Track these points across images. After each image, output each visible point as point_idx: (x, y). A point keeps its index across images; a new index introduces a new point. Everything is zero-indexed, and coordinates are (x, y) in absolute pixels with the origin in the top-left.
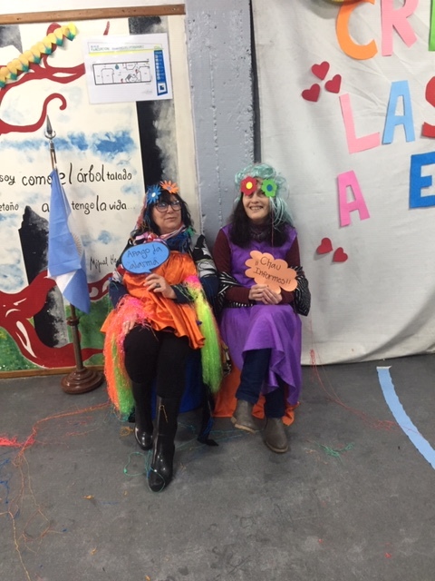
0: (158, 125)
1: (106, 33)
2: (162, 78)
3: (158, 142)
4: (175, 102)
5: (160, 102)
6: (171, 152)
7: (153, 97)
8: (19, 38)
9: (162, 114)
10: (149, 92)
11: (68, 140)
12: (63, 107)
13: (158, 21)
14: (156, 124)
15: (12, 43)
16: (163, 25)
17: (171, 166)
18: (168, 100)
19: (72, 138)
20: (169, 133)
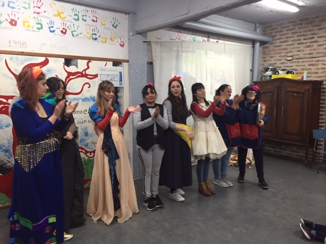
0: (119, 94)
1: (106, 65)
2: (121, 80)
3: (118, 100)
4: (125, 88)
5: (120, 87)
6: (122, 103)
7: (118, 86)
8: (77, 64)
9: (120, 91)
10: (117, 84)
11: (89, 98)
12: (89, 87)
13: (121, 64)
14: (118, 94)
15: (75, 65)
16: (122, 65)
17: (122, 108)
18: (122, 87)
19: (91, 97)
20: (122, 97)
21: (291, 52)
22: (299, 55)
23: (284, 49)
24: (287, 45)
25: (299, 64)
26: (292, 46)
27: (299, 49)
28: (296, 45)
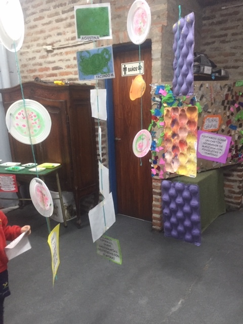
21: (50, 36)
22: (60, 41)
23: (42, 32)
24: (44, 25)
25: (61, 57)
26: (50, 26)
27: (59, 31)
28: (55, 24)
